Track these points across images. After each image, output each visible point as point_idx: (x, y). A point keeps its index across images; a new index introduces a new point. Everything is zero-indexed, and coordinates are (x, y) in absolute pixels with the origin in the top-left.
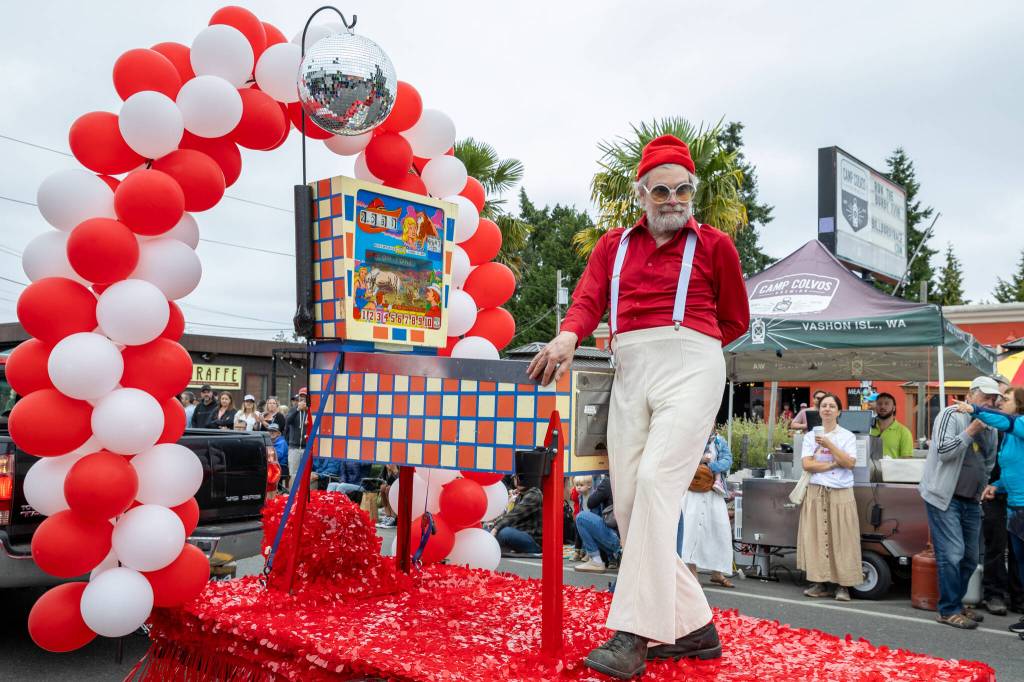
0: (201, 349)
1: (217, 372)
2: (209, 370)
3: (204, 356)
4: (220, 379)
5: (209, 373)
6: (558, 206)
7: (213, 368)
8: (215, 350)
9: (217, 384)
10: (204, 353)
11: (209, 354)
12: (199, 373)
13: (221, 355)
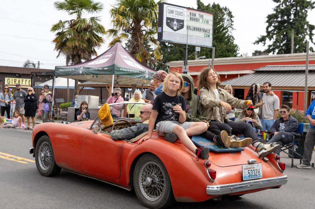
0: (15, 72)
1: (22, 81)
2: (19, 80)
3: (17, 75)
4: (24, 84)
5: (19, 81)
6: (214, 4)
7: (21, 79)
8: (20, 72)
9: (23, 86)
10: (17, 74)
11: (19, 74)
12: (15, 81)
13: (23, 74)
